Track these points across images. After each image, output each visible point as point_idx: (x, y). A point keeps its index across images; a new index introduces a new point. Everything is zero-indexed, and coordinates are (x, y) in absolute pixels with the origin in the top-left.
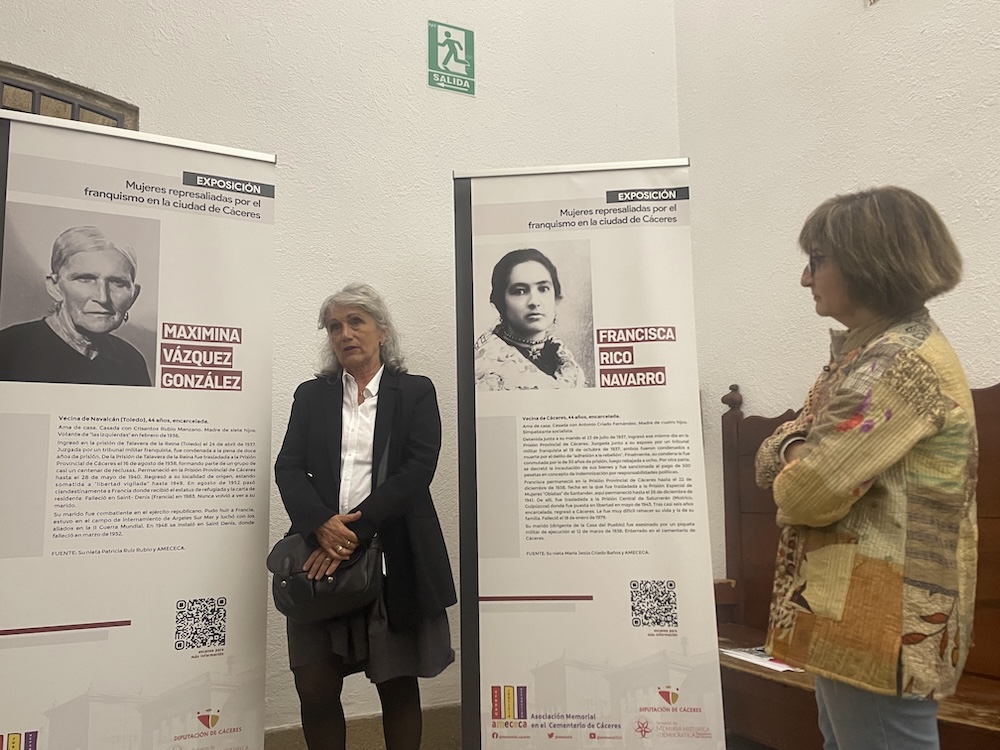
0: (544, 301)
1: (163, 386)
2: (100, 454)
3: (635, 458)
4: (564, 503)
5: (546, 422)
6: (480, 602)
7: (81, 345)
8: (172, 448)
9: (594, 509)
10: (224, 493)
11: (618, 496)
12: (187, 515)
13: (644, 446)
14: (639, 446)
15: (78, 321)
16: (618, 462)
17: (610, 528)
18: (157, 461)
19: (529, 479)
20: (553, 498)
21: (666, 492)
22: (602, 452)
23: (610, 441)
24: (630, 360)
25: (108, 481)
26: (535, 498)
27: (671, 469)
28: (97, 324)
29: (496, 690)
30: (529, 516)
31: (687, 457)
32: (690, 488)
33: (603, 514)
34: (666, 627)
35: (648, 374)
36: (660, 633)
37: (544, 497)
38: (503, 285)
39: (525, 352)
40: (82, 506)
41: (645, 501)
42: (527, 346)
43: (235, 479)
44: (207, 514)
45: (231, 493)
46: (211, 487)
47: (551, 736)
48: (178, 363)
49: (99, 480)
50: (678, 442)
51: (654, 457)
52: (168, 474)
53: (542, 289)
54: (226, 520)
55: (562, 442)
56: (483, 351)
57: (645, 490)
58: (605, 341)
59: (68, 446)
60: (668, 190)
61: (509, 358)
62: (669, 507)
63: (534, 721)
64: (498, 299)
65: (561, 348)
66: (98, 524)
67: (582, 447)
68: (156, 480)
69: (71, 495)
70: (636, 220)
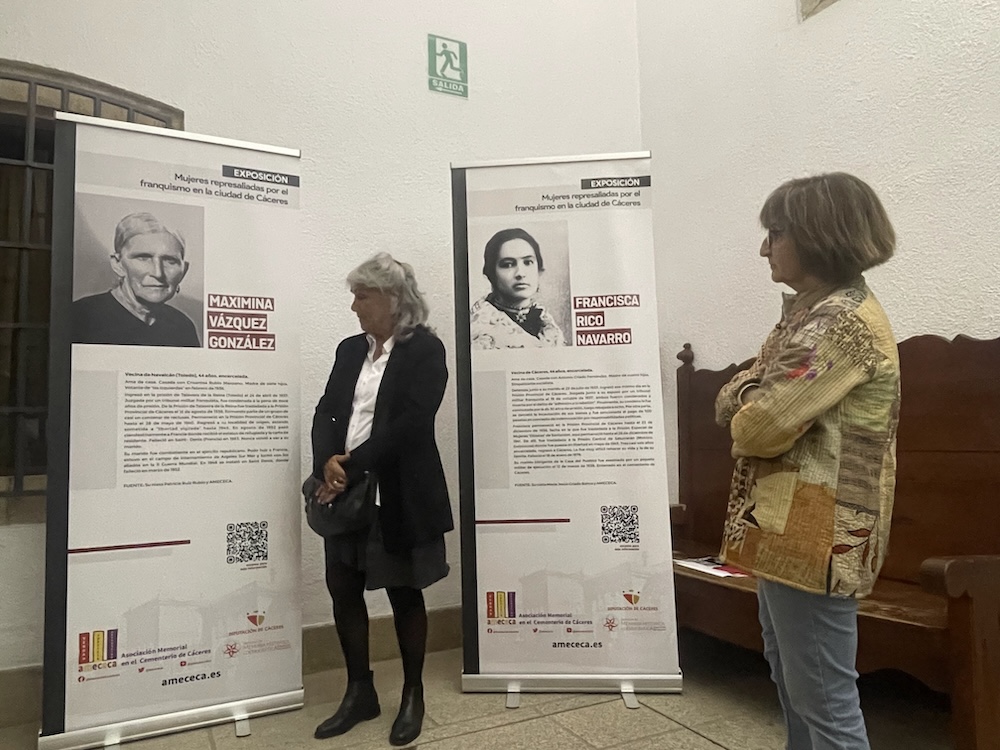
0: (529, 273)
1: (210, 347)
2: (159, 404)
3: (606, 405)
4: (546, 443)
5: (531, 376)
6: (477, 525)
7: (142, 313)
8: (219, 398)
9: (571, 448)
10: (264, 436)
11: (591, 437)
12: (234, 454)
13: (613, 395)
14: (609, 395)
15: (139, 293)
16: (591, 408)
17: (585, 464)
18: (207, 409)
19: (517, 423)
20: (537, 439)
21: (631, 433)
22: (578, 401)
23: (584, 391)
24: (601, 323)
25: (167, 426)
26: (522, 439)
27: (635, 414)
28: (154, 296)
29: (490, 596)
30: (517, 454)
31: (649, 404)
32: (651, 430)
33: (578, 452)
34: (630, 543)
35: (617, 334)
36: (625, 548)
37: (529, 439)
38: (494, 260)
39: (513, 317)
40: (148, 447)
41: (614, 441)
42: (514, 311)
43: (271, 424)
44: (250, 453)
45: (269, 436)
46: (252, 431)
47: (535, 631)
48: (221, 328)
49: (160, 426)
50: (641, 391)
51: (622, 405)
52: (216, 420)
53: (527, 263)
54: (265, 458)
55: (545, 392)
56: (477, 315)
57: (615, 431)
58: (581, 306)
59: (134, 398)
60: (633, 178)
61: (500, 322)
62: (633, 446)
63: (522, 619)
64: (490, 271)
65: (543, 314)
66: (160, 462)
67: (561, 397)
68: (207, 426)
69: (137, 438)
70: (606, 204)
